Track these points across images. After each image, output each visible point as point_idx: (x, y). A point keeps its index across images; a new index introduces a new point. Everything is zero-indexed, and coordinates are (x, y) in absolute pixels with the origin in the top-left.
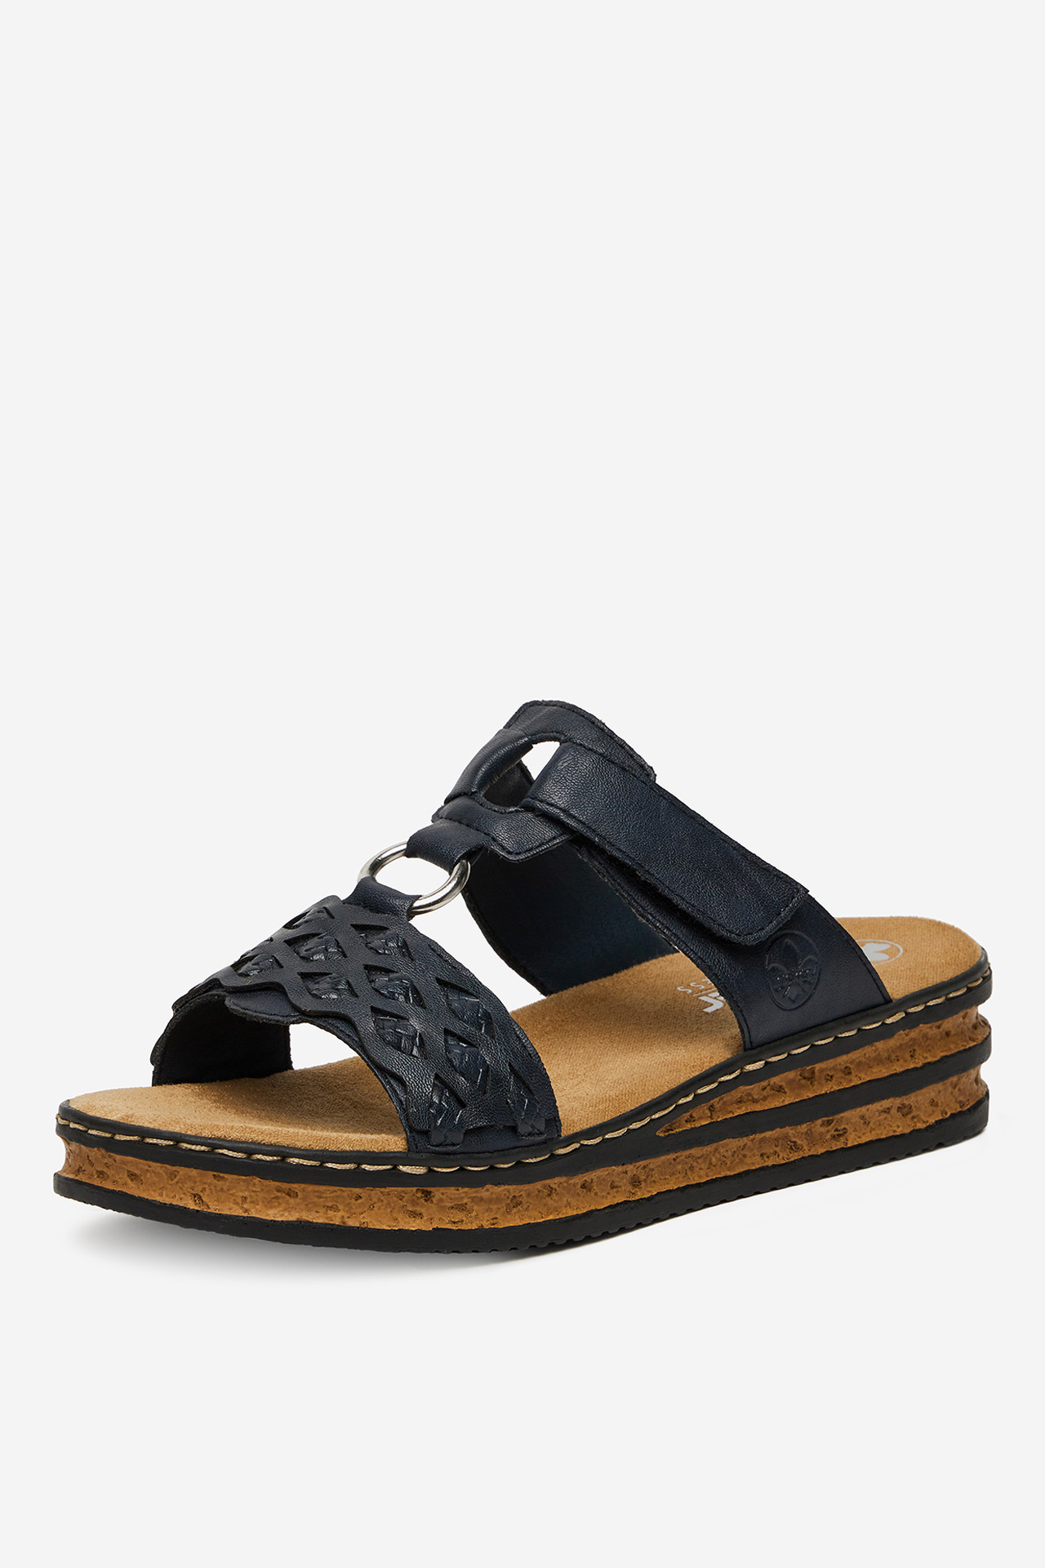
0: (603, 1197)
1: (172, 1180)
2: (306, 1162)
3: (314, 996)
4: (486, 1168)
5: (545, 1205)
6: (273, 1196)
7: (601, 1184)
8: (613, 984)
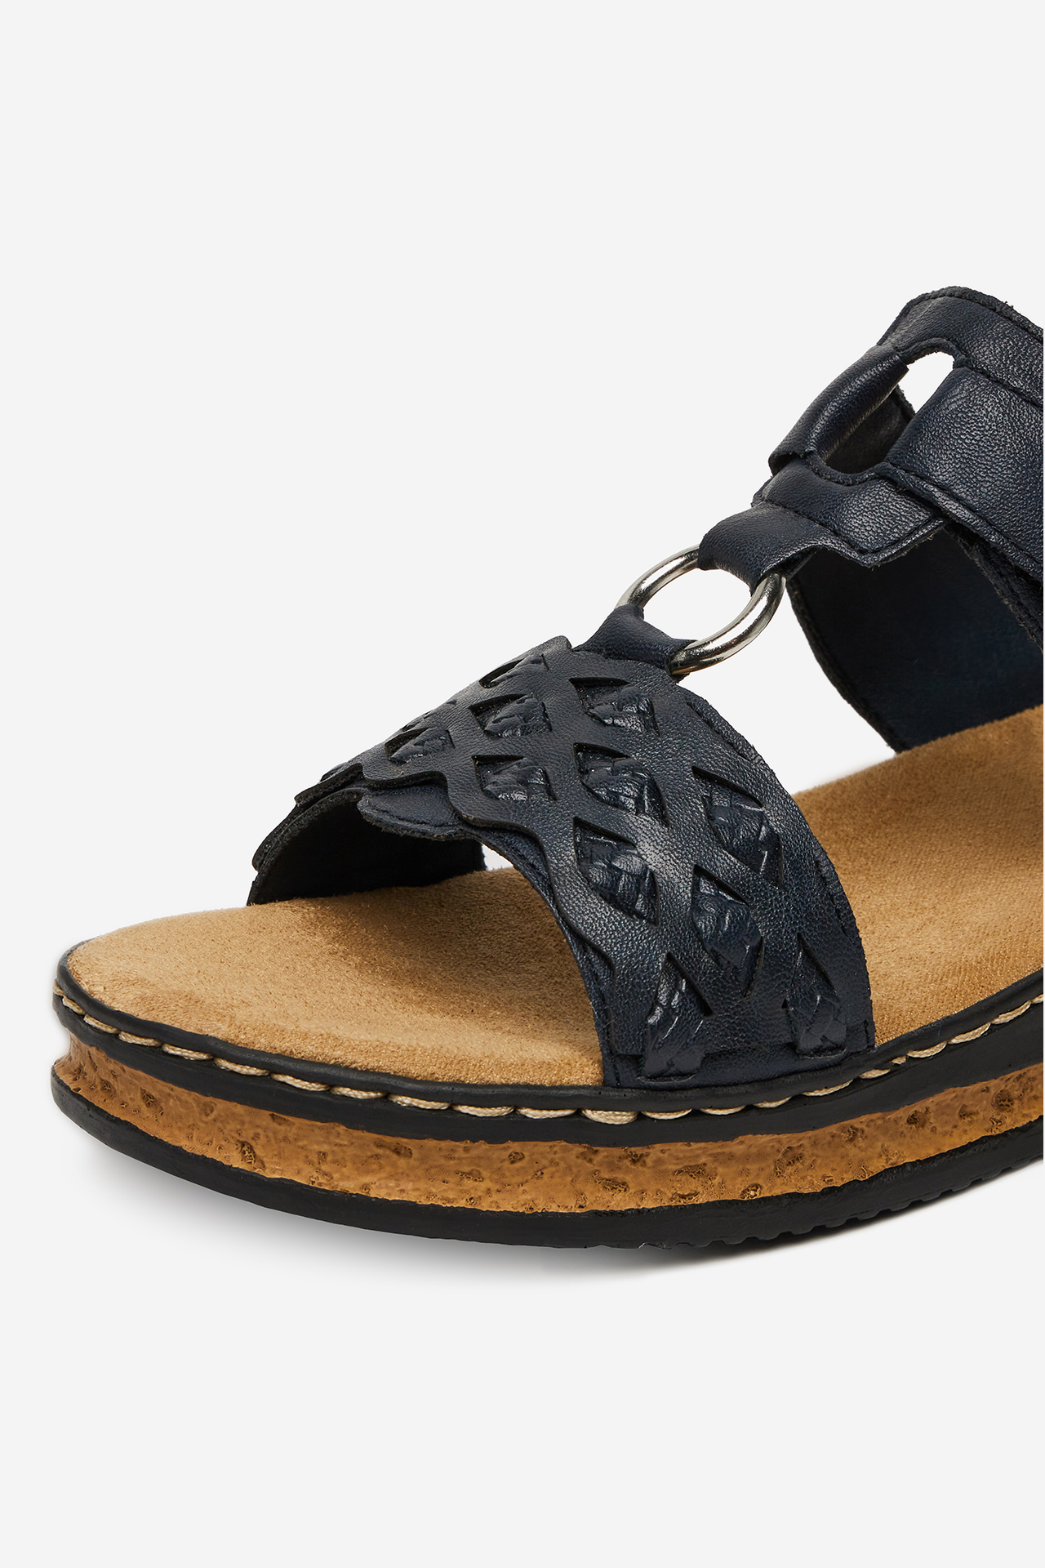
0: (946, 1133)
1: (207, 1115)
2: (423, 1104)
3: (488, 794)
4: (738, 1109)
5: (843, 1158)
6: (369, 1154)
7: (943, 1113)
8: (1000, 737)
